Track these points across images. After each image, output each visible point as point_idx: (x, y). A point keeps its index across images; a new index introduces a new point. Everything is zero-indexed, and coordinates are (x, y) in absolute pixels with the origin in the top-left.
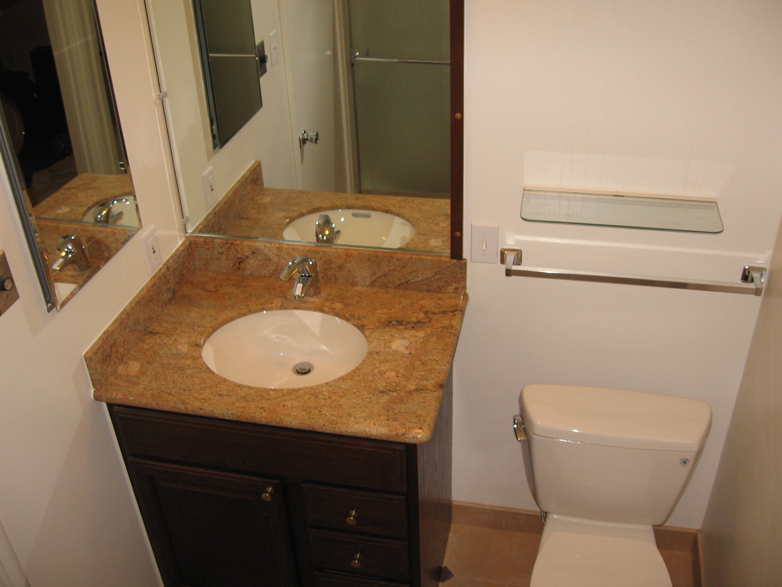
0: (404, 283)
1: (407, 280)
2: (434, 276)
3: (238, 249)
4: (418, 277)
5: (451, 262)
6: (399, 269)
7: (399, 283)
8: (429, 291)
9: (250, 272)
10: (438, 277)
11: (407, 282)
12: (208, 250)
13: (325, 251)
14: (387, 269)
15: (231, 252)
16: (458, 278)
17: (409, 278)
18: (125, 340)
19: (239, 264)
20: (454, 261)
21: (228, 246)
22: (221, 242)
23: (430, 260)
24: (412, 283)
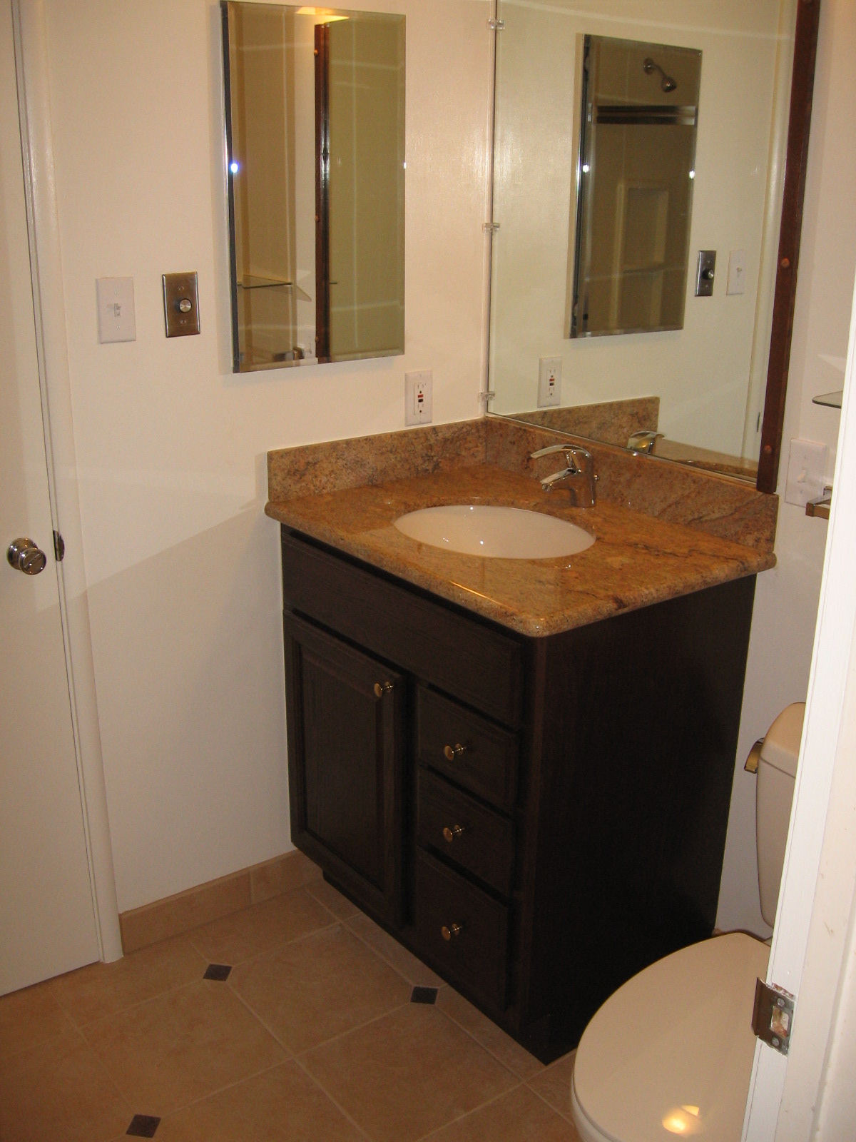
0: (697, 519)
1: (701, 515)
2: (732, 514)
3: (530, 438)
4: (714, 512)
5: (755, 494)
6: (693, 495)
7: (690, 518)
8: (724, 537)
9: (536, 475)
10: (737, 516)
11: (701, 518)
12: (501, 436)
13: (616, 455)
14: (680, 493)
15: (522, 443)
16: (761, 523)
17: (704, 513)
18: (333, 471)
19: (528, 461)
20: (760, 493)
21: (521, 433)
22: (514, 427)
23: (731, 486)
24: (706, 521)
